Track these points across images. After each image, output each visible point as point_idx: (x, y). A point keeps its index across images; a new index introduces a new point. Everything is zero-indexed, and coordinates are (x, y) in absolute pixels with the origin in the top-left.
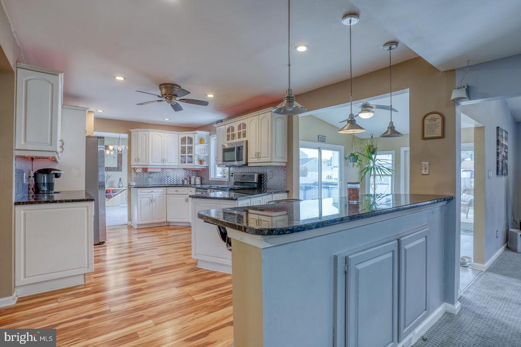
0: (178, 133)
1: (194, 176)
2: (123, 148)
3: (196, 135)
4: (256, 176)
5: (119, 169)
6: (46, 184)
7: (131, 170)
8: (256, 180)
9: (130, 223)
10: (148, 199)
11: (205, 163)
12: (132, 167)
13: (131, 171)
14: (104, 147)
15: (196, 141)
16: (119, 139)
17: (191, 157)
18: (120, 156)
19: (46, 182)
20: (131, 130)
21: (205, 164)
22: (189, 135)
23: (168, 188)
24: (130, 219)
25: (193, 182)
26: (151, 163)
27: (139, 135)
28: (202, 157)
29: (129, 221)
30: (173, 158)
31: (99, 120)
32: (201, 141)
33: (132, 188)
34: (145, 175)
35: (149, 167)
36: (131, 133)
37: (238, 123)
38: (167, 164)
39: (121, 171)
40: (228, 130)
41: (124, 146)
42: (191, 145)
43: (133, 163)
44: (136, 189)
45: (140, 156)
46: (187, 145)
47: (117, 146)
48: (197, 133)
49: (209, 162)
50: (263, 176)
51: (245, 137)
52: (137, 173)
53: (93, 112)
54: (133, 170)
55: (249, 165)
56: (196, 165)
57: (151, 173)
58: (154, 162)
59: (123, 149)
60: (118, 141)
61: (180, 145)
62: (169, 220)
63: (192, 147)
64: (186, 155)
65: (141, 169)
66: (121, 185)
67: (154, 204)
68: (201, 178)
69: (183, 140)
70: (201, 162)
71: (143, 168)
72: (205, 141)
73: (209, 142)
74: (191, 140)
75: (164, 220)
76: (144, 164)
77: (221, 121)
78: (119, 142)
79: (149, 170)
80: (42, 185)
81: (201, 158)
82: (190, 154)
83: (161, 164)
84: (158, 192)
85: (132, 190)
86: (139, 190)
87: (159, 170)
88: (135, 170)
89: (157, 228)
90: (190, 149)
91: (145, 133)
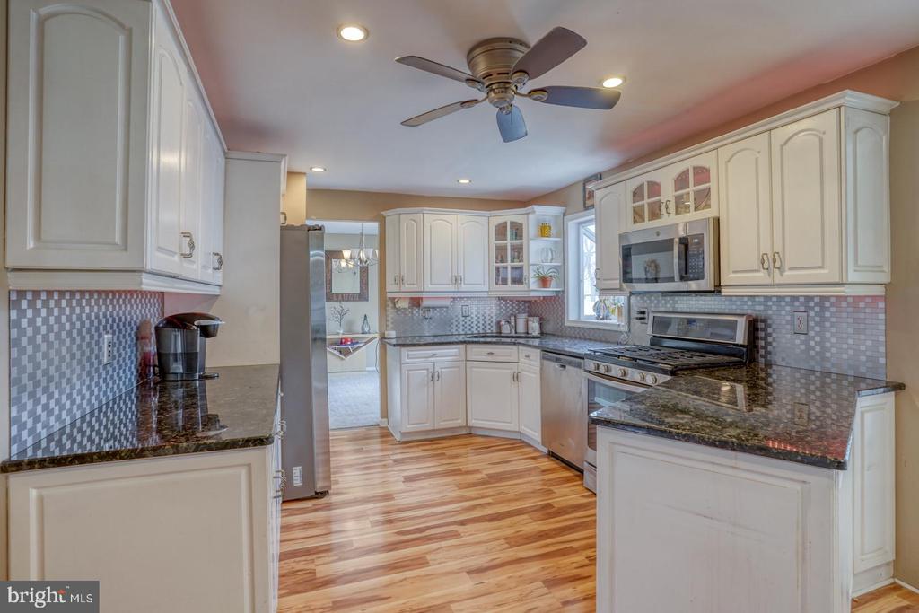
0: (487, 214)
1: (525, 316)
2: (369, 253)
3: (531, 216)
4: (742, 325)
5: (362, 296)
6: (179, 357)
7: (386, 302)
8: (740, 337)
9: (384, 423)
10: (425, 371)
11: (553, 283)
12: (389, 295)
13: (386, 306)
14: (323, 253)
15: (530, 229)
16: (362, 235)
17: (521, 268)
18: (364, 271)
19: (180, 350)
20: (385, 213)
21: (553, 288)
22: (515, 219)
23: (469, 346)
24: (385, 413)
25: (521, 329)
26: (429, 287)
27: (403, 220)
28: (547, 267)
29: (382, 417)
30: (477, 275)
31: (317, 194)
32: (544, 230)
33: (388, 346)
34: (417, 313)
35: (424, 295)
36: (385, 218)
37: (677, 169)
38: (464, 287)
39: (367, 300)
40: (637, 194)
41: (372, 250)
42: (517, 242)
43: (390, 287)
44: (399, 348)
45: (404, 272)
46: (509, 242)
47: (358, 250)
48: (534, 212)
49: (564, 282)
50: (761, 325)
51: (708, 206)
52: (399, 310)
53: (305, 174)
54: (390, 303)
55: (725, 291)
56: (532, 288)
57: (428, 309)
58: (435, 285)
59: (370, 257)
60: (358, 240)
61: (493, 242)
62: (472, 423)
63: (522, 245)
64: (509, 264)
65: (408, 301)
66: (367, 330)
67: (438, 384)
68: (541, 319)
69: (501, 231)
70: (544, 281)
71: (412, 298)
72: (553, 231)
73: (562, 233)
74: (518, 231)
75: (460, 422)
76: (414, 288)
77: (599, 176)
78: (362, 241)
79: (425, 303)
80: (171, 358)
81: (544, 272)
82: (516, 264)
83: (451, 288)
84: (445, 357)
85: (388, 349)
86: (405, 351)
87: (447, 303)
88: (394, 303)
89: (447, 443)
90: (518, 251)
91: (415, 216)
